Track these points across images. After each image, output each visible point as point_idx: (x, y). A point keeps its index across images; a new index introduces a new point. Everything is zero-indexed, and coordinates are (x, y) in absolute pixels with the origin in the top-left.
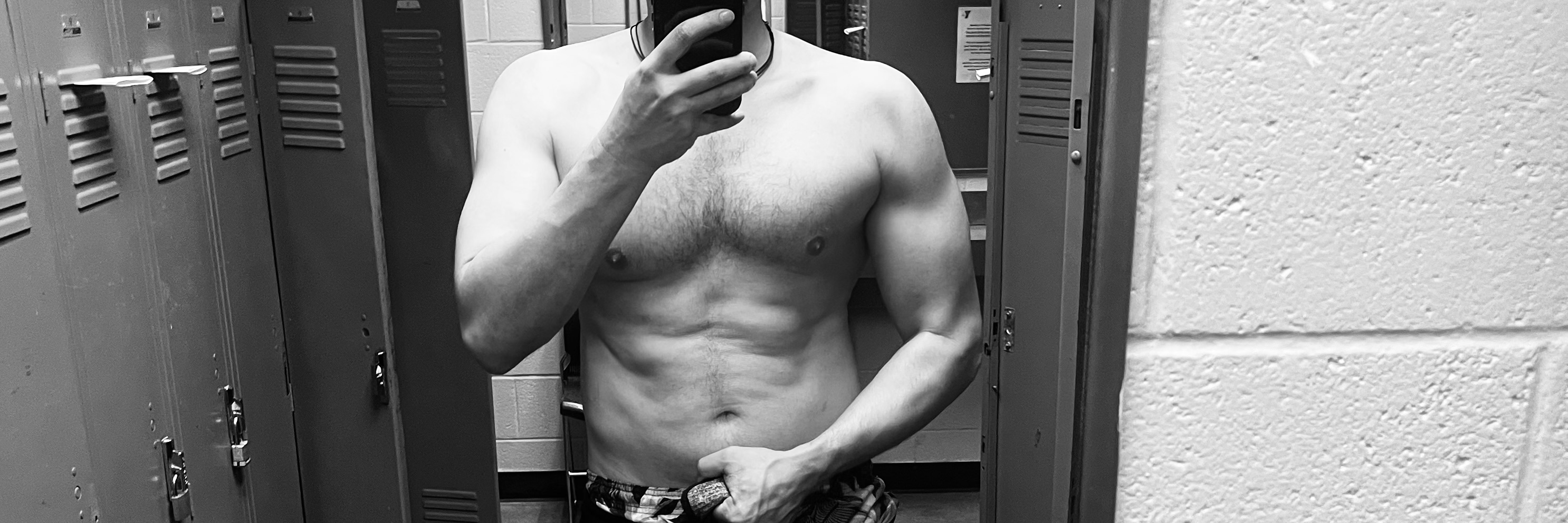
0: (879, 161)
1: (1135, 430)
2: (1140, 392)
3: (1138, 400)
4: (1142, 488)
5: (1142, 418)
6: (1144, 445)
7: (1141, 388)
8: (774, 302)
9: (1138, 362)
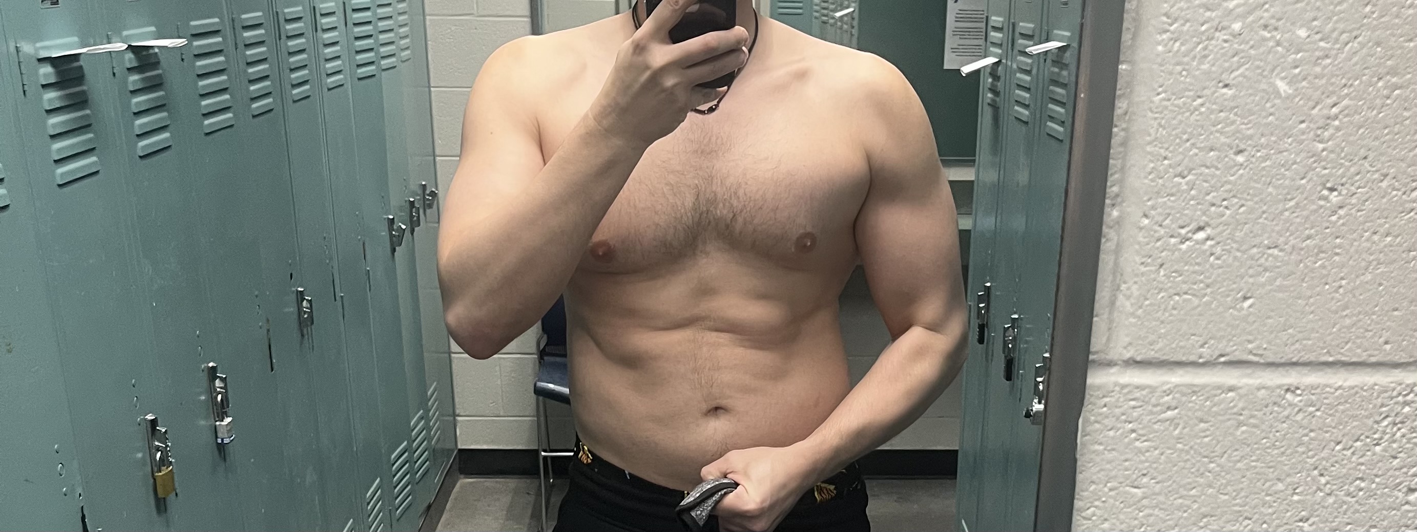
0: (869, 158)
1: (1093, 456)
2: (1099, 418)
3: (1097, 426)
4: (1098, 512)
5: (1101, 444)
6: (1102, 470)
7: (1101, 414)
8: (762, 296)
9: (1099, 388)
